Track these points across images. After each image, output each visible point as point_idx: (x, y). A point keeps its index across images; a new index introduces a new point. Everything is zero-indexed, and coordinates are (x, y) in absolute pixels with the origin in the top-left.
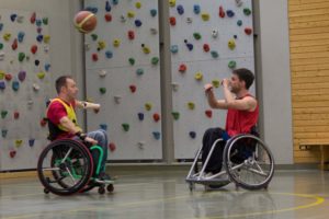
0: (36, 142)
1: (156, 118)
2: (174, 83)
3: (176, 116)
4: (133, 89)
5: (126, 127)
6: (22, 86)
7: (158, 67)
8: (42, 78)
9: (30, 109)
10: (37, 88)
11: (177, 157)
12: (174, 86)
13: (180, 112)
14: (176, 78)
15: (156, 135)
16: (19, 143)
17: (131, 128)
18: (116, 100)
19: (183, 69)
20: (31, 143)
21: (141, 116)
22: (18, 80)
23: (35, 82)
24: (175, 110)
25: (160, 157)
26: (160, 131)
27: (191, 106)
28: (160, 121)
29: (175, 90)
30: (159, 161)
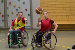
1: (3, 16)
2: (8, 7)
3: (8, 15)
7: (3, 3)
11: (8, 26)
12: (8, 8)
13: (9, 15)
14: (8, 6)
15: (3, 20)
19: (10, 4)
24: (8, 14)
25: (4, 26)
26: (4, 20)
27: (12, 13)
28: (4, 17)
29: (8, 9)
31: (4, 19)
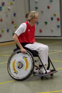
0: (9, 31)
1: (58, 19)
4: (49, 7)
5: (46, 23)
6: (3, 8)
8: (11, 4)
9: (7, 17)
10: (10, 8)
15: (58, 26)
16: (3, 31)
17: (48, 23)
18: (42, 12)
20: (8, 31)
21: (52, 19)
22: (1, 6)
23: (9, 6)
25: (60, 35)
28: (60, 21)
30: (60, 37)
31: (59, 24)
